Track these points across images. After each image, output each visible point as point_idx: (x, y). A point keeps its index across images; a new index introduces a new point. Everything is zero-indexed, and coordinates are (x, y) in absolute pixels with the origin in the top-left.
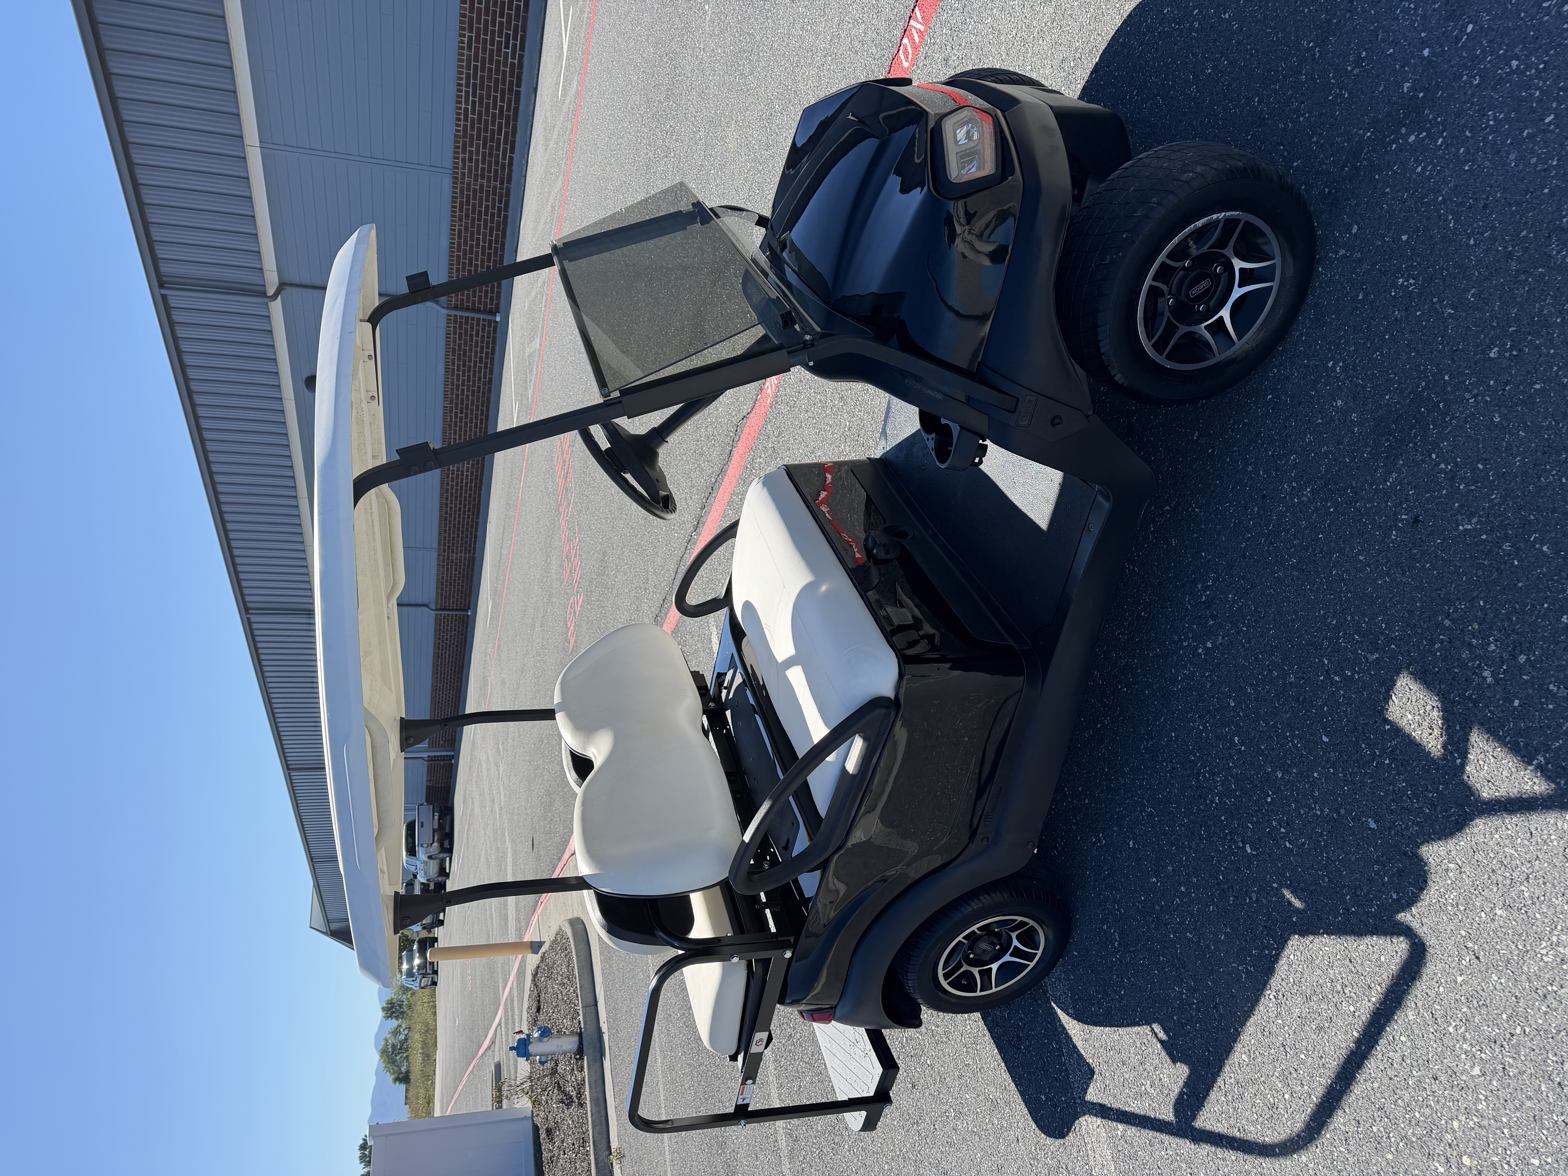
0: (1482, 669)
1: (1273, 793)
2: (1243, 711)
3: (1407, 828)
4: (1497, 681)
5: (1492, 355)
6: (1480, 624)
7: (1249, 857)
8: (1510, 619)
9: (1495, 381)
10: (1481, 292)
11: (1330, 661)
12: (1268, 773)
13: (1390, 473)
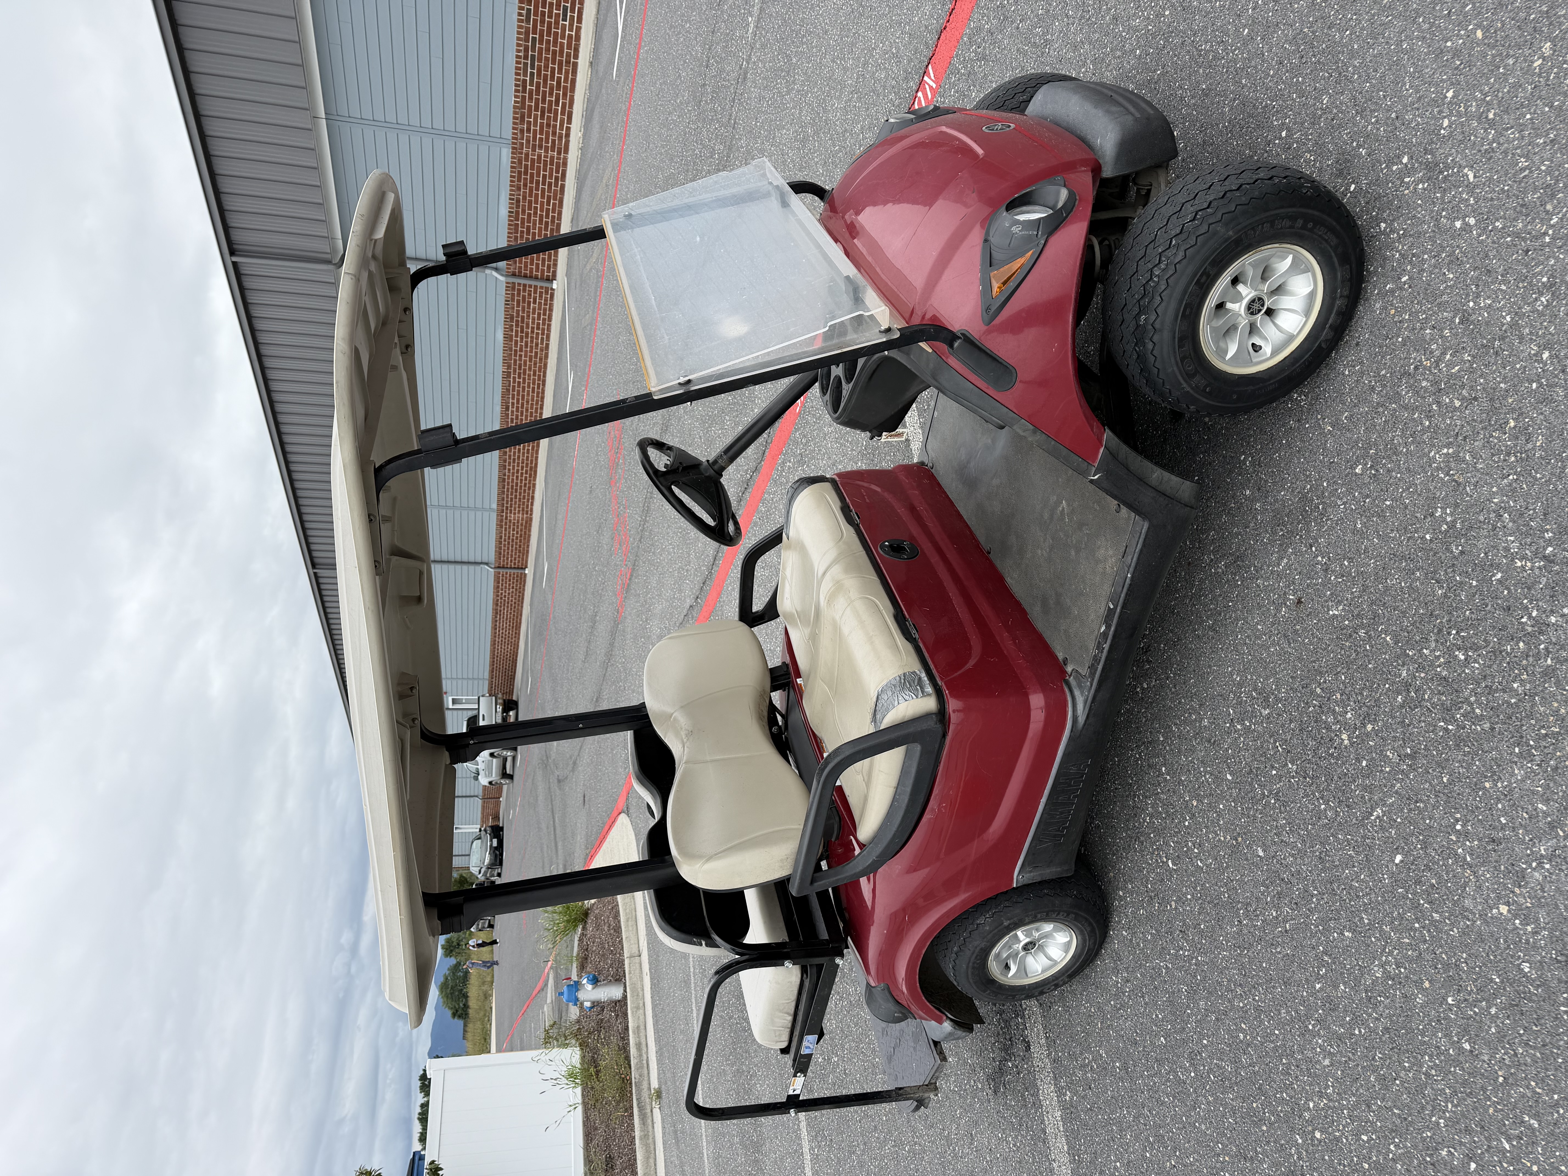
0: (1341, 732)
1: (1191, 819)
2: (1170, 745)
3: (1285, 859)
4: (1352, 743)
5: (1357, 471)
6: (1342, 695)
7: (1170, 871)
8: (1361, 694)
9: (1359, 493)
10: (1352, 416)
11: (1234, 712)
12: (1187, 802)
13: (1282, 558)
